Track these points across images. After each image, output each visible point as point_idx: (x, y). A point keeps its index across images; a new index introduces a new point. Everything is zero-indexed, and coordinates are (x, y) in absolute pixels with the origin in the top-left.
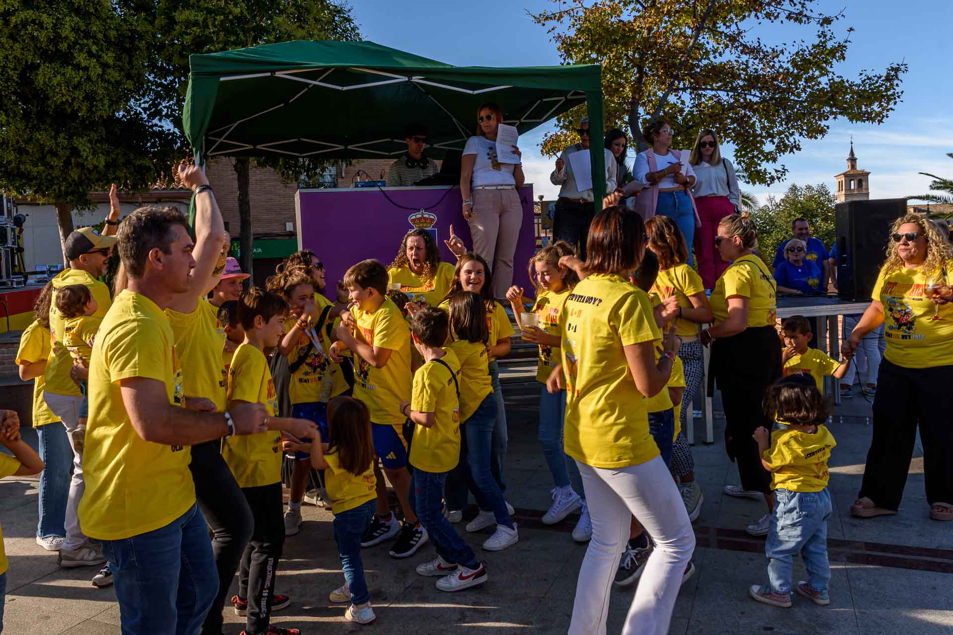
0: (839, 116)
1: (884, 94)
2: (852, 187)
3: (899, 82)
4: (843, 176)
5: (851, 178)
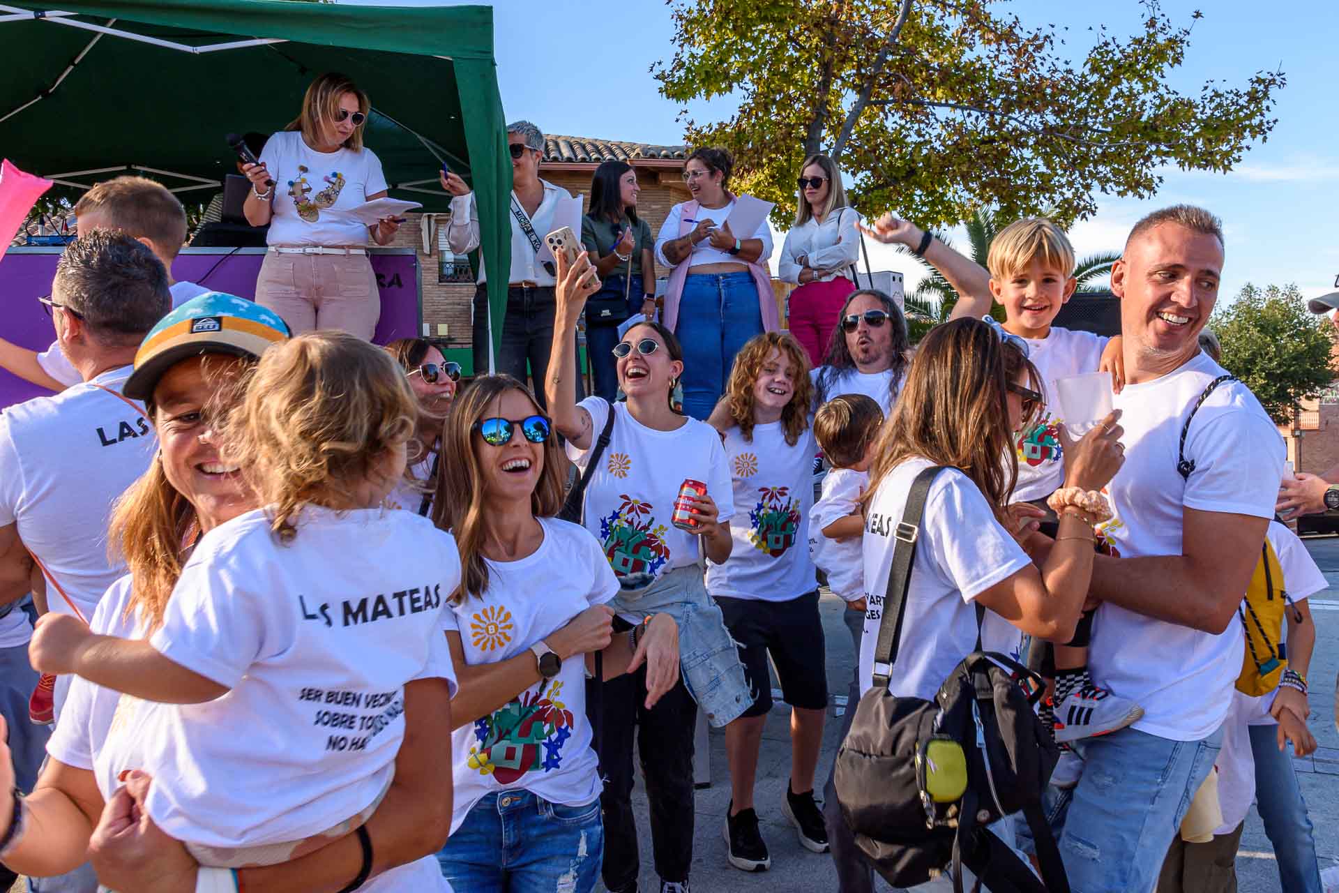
3: (1270, 104)
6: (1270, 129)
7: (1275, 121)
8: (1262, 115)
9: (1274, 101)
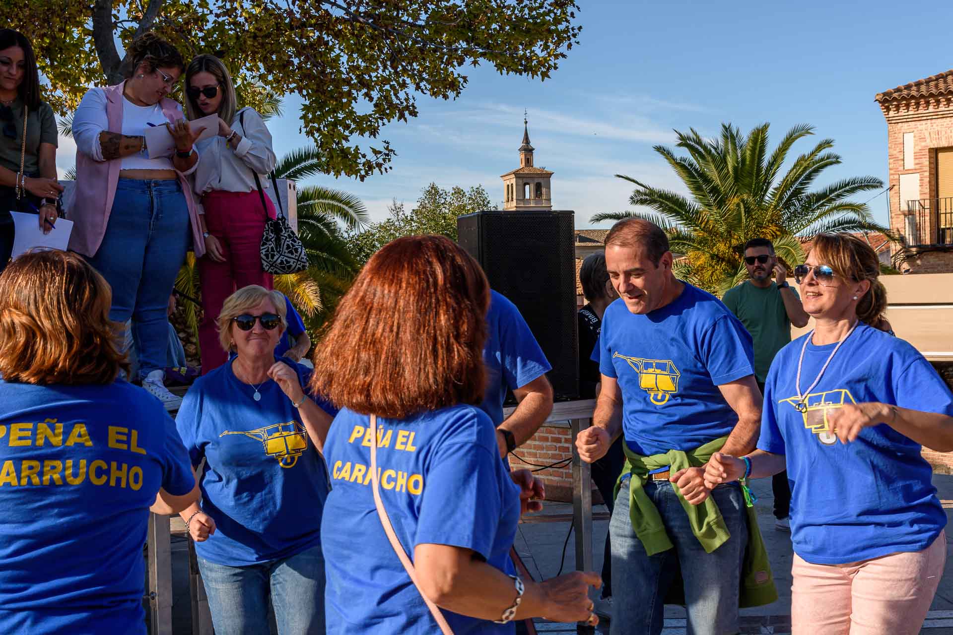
0: (481, 60)
1: (553, 27)
2: (527, 197)
3: (575, 10)
4: (513, 176)
5: (525, 181)
6: (574, 35)
7: (580, 28)
8: (567, 21)
9: (579, 9)
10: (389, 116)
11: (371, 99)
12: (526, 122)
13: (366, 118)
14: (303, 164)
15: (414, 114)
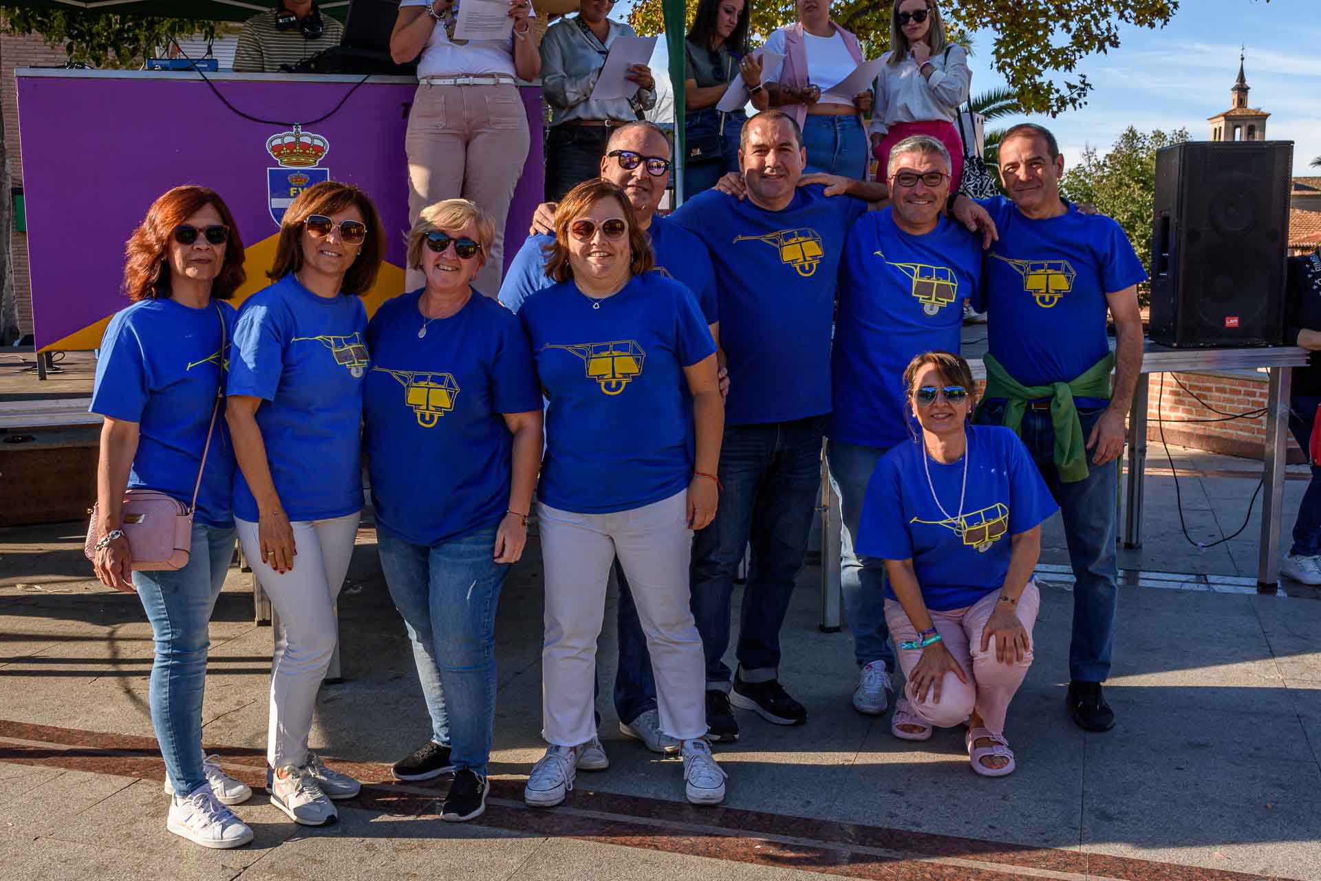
4: (1223, 118)
5: (1236, 123)
10: (1087, 49)
11: (1069, 31)
12: (1243, 59)
13: (1062, 51)
14: (992, 107)
15: (1115, 44)
